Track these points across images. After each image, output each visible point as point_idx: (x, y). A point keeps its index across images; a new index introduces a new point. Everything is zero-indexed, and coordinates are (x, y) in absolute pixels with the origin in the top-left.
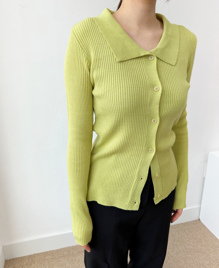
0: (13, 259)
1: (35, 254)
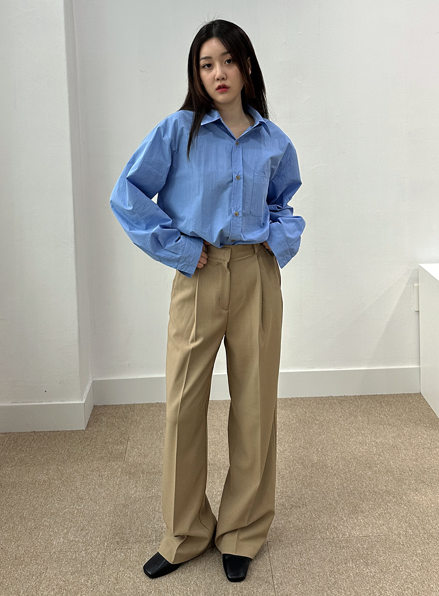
0: (104, 405)
1: (135, 404)
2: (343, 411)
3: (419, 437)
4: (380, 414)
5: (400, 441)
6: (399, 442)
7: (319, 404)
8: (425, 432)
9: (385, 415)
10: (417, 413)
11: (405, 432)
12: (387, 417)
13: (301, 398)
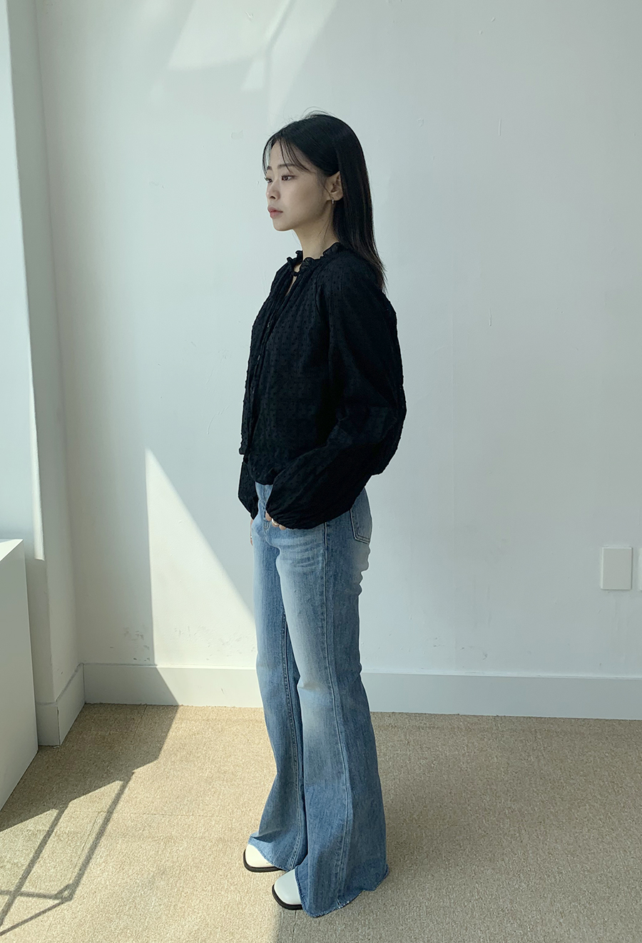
2: (470, 745)
3: (588, 807)
4: (529, 756)
5: (553, 811)
6: (551, 812)
7: (434, 727)
8: (599, 797)
9: (537, 757)
10: (592, 759)
11: (565, 793)
12: (539, 761)
13: (406, 714)
